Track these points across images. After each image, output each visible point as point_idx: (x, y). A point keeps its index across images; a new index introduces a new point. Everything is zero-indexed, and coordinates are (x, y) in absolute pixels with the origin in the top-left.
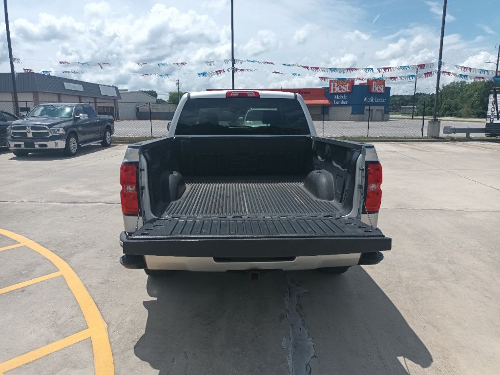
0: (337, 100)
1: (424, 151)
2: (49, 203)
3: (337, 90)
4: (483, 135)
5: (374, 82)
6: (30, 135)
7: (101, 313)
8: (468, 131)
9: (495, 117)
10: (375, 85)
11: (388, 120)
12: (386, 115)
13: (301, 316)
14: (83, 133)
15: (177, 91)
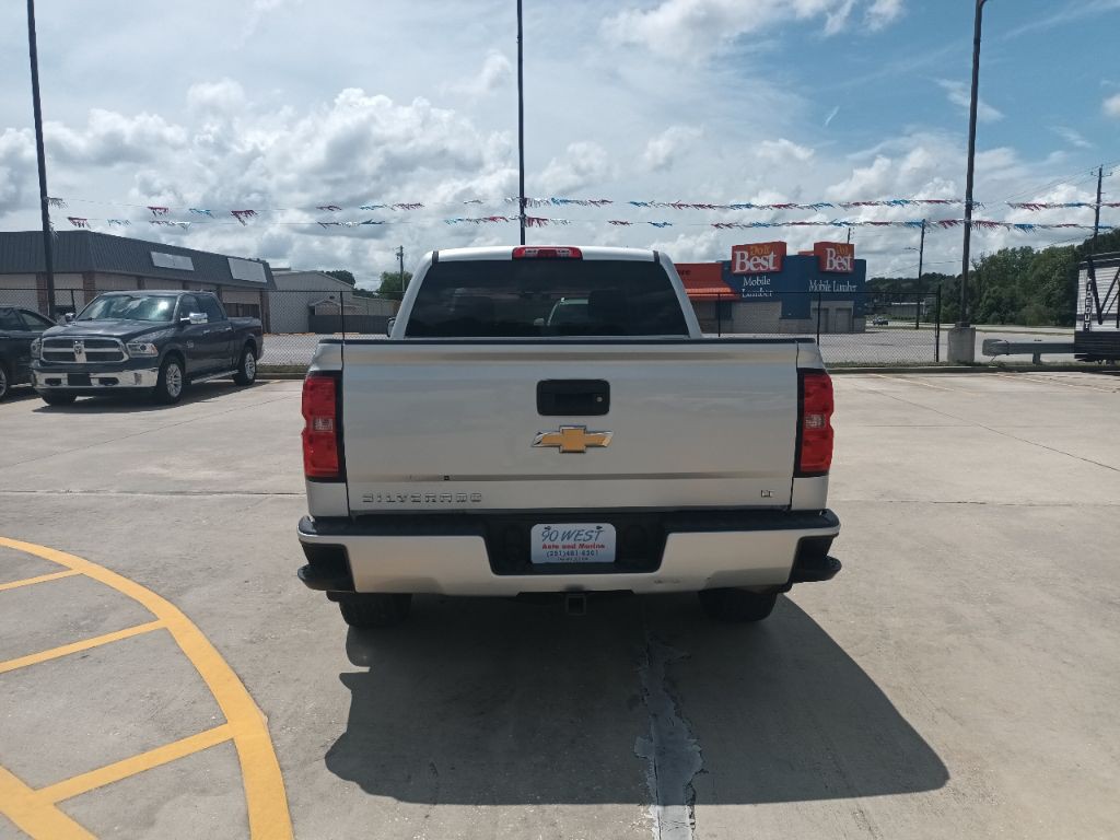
0: (748, 288)
1: (941, 390)
2: (125, 495)
3: (750, 266)
4: (1070, 358)
5: (829, 250)
6: (81, 359)
7: (252, 695)
8: (1037, 349)
9: (1093, 318)
10: (831, 255)
11: (862, 330)
12: (857, 321)
13: (674, 699)
14: (196, 355)
15: (399, 270)
